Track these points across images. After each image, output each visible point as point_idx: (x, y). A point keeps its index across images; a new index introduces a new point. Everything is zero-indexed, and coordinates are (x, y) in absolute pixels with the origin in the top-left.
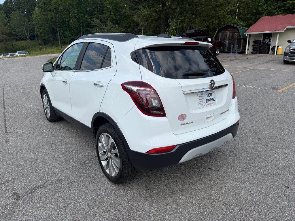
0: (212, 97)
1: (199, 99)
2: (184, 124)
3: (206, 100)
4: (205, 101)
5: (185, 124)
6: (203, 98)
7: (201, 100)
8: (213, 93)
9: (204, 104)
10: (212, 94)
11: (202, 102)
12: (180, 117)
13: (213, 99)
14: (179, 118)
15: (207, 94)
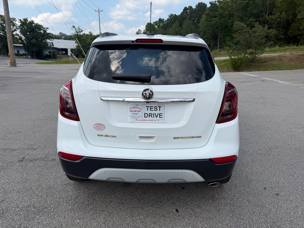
0: (157, 112)
1: (131, 110)
2: (102, 136)
3: (145, 114)
4: (141, 114)
5: (104, 135)
6: (139, 110)
7: (133, 112)
8: (160, 107)
9: (139, 118)
10: (158, 108)
11: (135, 115)
12: (96, 126)
13: (160, 115)
14: (94, 126)
15: (148, 107)
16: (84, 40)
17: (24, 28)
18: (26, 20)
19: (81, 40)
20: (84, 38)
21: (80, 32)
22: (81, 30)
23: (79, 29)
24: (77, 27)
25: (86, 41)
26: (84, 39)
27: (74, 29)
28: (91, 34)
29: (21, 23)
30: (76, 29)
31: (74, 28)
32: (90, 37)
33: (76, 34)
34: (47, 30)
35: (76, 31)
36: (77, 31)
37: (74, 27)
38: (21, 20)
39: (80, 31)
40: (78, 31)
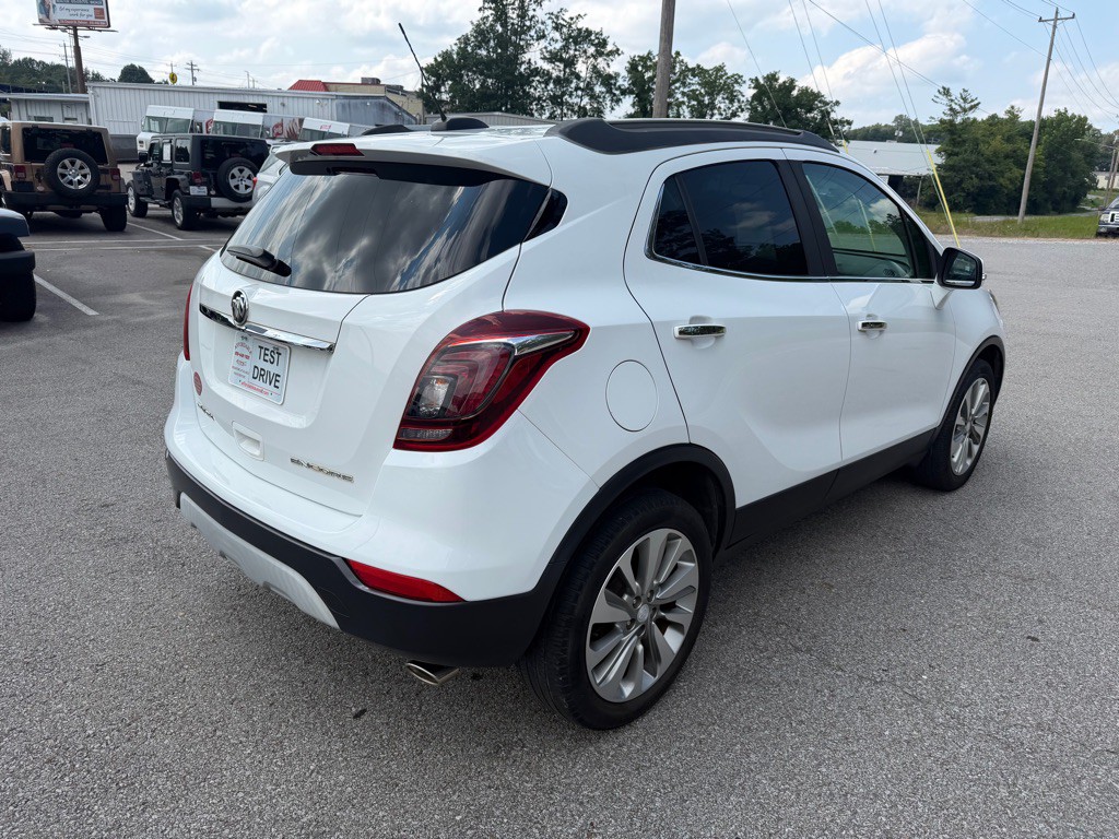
0: (272, 369)
1: (237, 350)
3: (255, 367)
4: (249, 366)
6: (248, 353)
7: (240, 358)
8: (279, 353)
9: (245, 377)
10: (276, 357)
11: (241, 368)
13: (276, 380)
16: (976, 142)
17: (764, 108)
18: (772, 78)
19: (964, 141)
20: (979, 136)
21: (965, 110)
22: (972, 101)
23: (965, 100)
24: (956, 92)
25: (982, 147)
26: (977, 139)
27: (944, 100)
28: (1013, 115)
29: (755, 91)
30: (952, 100)
31: (944, 98)
32: (1005, 128)
33: (946, 118)
34: (836, 108)
35: (951, 109)
36: (954, 106)
37: (946, 92)
38: (757, 80)
39: (967, 106)
40: (957, 108)
